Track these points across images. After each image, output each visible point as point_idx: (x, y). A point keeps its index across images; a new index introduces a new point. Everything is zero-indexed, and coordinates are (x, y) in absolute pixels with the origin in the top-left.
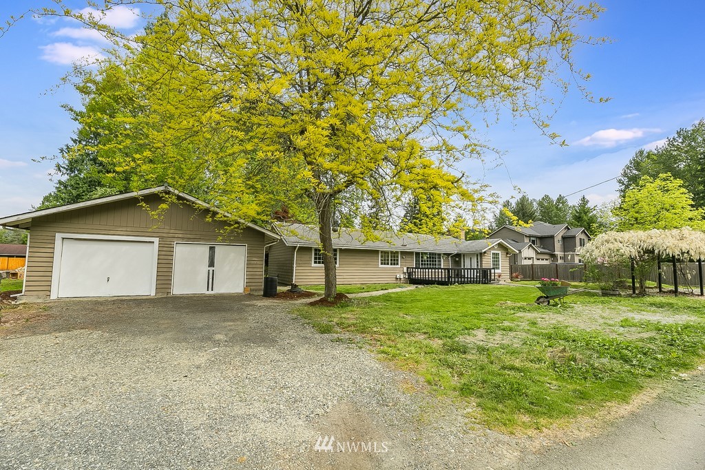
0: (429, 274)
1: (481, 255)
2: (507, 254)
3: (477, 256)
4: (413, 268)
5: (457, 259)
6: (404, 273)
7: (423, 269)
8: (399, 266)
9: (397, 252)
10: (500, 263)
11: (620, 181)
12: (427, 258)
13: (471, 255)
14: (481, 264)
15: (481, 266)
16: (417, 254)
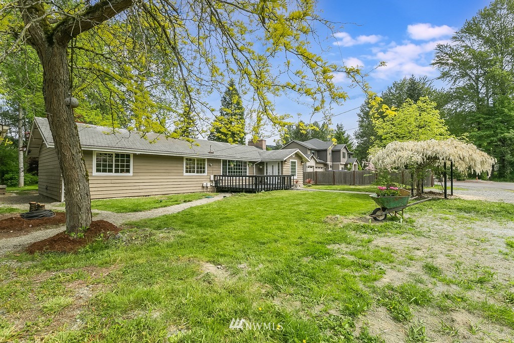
0: (236, 182)
1: (282, 163)
2: (302, 162)
3: (279, 164)
4: (220, 176)
5: (261, 167)
6: (211, 181)
7: (230, 176)
8: (206, 174)
9: (204, 160)
10: (297, 170)
11: (359, 115)
12: (234, 166)
13: (273, 163)
14: (282, 171)
15: (282, 173)
16: (225, 162)
